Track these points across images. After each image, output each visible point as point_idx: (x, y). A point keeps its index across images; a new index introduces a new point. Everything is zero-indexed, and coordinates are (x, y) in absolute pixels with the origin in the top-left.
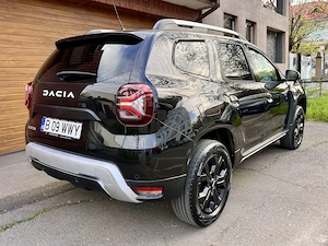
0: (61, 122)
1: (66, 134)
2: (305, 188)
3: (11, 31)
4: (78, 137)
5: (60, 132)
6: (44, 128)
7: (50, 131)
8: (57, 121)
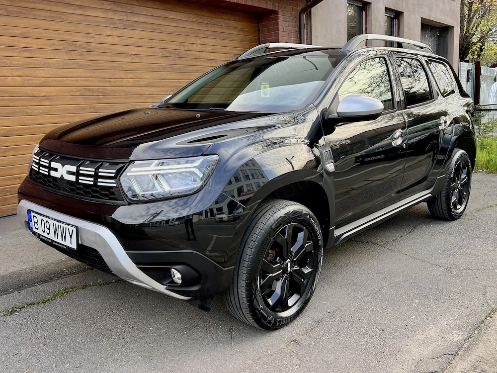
2: (449, 270)
3: (16, 31)
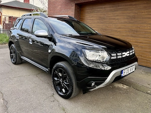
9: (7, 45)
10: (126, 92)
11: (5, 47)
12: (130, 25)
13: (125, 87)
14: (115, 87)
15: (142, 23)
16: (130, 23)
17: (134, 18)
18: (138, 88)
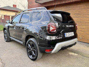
0: (70, 33)
1: (72, 35)
4: (74, 35)
5: (70, 35)
6: (66, 36)
7: (68, 36)
8: (68, 33)
9: (3, 31)
10: (77, 57)
11: (2, 33)
12: (76, 18)
13: (76, 54)
14: (70, 55)
15: (84, 17)
16: (77, 17)
17: (79, 14)
18: (84, 55)
